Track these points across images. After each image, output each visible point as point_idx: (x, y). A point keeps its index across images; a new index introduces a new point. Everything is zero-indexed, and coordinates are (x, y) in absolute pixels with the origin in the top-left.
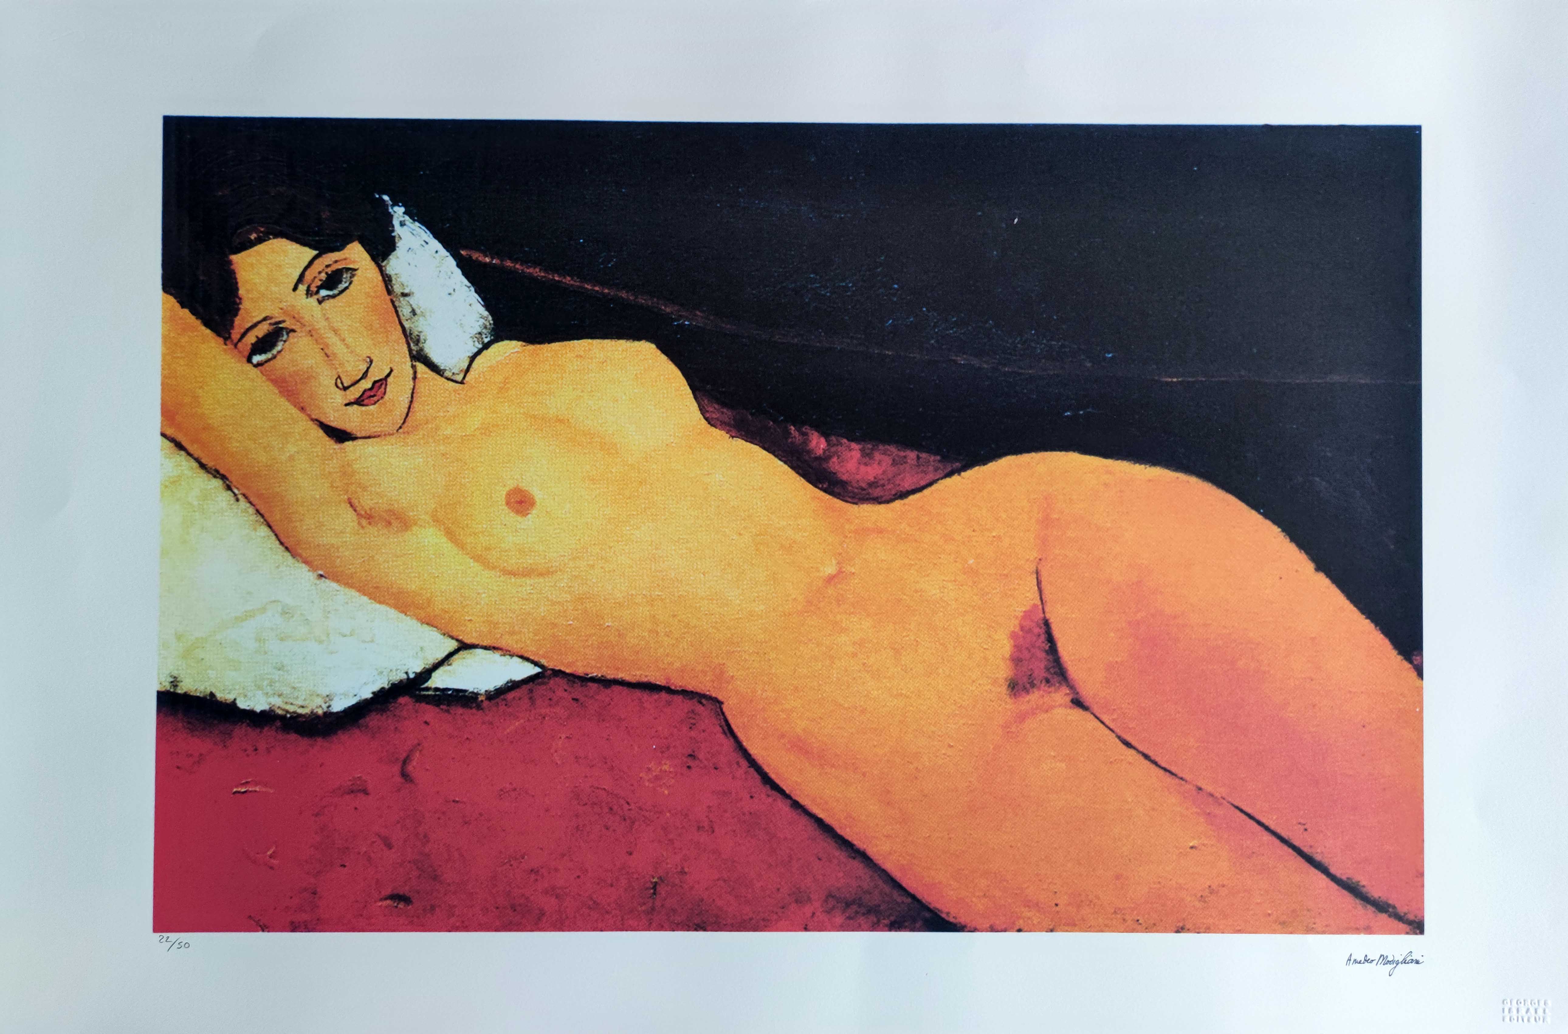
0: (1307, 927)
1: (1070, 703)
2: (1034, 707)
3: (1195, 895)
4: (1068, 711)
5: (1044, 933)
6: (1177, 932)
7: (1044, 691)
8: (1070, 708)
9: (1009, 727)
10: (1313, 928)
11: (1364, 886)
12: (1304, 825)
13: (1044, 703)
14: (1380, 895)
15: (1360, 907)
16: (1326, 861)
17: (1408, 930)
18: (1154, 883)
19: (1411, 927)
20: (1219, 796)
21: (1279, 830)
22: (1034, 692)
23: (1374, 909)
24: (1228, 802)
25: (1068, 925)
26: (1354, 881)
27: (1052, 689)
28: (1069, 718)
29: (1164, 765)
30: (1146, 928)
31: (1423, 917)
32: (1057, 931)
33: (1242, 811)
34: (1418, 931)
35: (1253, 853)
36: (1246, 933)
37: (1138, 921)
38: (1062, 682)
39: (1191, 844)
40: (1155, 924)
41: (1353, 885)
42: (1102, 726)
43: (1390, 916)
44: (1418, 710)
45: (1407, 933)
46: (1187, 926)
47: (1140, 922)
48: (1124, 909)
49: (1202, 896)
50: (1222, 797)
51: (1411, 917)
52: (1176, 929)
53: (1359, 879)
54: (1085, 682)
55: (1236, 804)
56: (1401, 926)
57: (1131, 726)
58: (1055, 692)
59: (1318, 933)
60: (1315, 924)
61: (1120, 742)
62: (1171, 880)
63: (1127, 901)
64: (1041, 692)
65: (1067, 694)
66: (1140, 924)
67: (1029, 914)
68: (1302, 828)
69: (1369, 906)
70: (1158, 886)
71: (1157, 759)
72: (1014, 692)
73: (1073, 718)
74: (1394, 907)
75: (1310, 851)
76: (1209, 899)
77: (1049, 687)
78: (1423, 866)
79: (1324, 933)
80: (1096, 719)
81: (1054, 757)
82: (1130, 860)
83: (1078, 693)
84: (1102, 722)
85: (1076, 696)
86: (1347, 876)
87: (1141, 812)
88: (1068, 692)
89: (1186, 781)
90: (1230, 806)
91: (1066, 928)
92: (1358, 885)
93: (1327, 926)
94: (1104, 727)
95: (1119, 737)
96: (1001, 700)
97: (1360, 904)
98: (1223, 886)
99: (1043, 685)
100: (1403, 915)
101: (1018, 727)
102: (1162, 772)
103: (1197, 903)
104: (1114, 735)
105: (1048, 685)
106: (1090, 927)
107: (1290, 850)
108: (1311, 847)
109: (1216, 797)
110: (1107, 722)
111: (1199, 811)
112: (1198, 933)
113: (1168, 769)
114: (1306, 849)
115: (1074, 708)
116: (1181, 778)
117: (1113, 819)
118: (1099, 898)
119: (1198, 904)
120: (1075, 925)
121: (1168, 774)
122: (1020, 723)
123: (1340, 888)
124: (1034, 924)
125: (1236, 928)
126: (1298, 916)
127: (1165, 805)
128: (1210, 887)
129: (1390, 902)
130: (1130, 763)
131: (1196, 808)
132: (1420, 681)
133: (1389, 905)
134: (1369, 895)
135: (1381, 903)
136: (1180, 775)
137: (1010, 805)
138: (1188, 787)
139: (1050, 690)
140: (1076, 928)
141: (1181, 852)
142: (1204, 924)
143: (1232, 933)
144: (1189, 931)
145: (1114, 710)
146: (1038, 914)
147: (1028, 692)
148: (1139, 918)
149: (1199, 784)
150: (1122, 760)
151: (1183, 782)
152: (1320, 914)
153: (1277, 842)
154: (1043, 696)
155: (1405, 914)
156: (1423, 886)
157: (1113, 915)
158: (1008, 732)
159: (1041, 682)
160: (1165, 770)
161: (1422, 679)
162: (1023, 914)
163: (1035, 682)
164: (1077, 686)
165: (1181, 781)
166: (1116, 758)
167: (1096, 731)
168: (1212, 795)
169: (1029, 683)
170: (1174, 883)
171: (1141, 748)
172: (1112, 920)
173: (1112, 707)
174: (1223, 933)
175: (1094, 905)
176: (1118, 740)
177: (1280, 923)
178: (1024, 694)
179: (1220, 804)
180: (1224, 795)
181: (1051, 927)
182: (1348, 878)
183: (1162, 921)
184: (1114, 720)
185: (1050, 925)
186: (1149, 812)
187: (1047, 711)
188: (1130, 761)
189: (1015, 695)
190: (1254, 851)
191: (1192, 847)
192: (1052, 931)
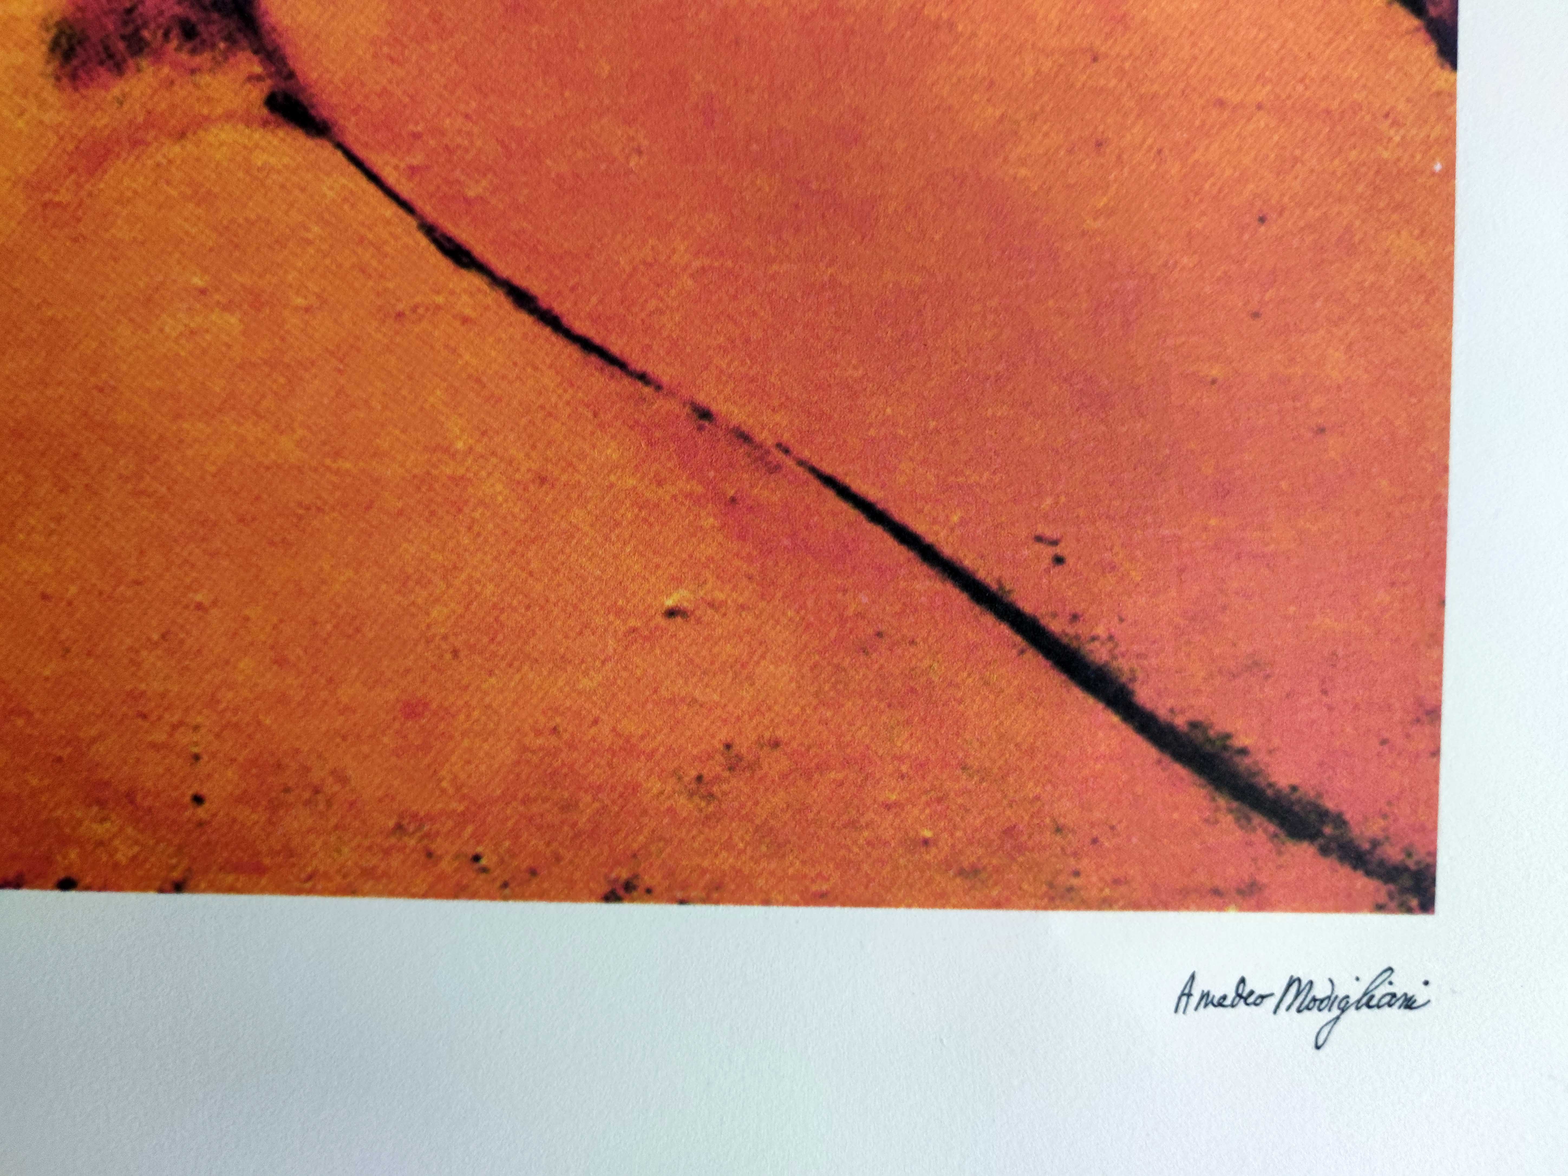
0: (1051, 885)
1: (265, 111)
2: (140, 119)
3: (679, 777)
4: (257, 136)
5: (152, 899)
6: (611, 897)
7: (174, 65)
8: (265, 124)
9: (48, 188)
10: (1071, 889)
11: (1244, 751)
12: (1055, 543)
13: (173, 106)
14: (1295, 781)
15: (1227, 820)
16: (1123, 666)
17: (1382, 898)
18: (538, 733)
19: (1392, 887)
20: (770, 442)
21: (969, 561)
22: (139, 70)
23: (1272, 828)
24: (801, 463)
25: (237, 868)
26: (1211, 733)
27: (204, 59)
28: (259, 159)
29: (581, 327)
30: (505, 885)
31: (1433, 854)
32: (195, 890)
33: (844, 493)
34: (1414, 902)
35: (879, 634)
36: (843, 905)
37: (477, 858)
38: (239, 36)
39: (670, 603)
40: (533, 872)
41: (1208, 748)
42: (371, 189)
43: (1324, 851)
44: (1438, 167)
45: (1380, 908)
46: (647, 880)
47: (484, 862)
48: (430, 818)
49: (699, 778)
50: (779, 445)
51: (1393, 853)
52: (605, 889)
53: (1229, 728)
54: (317, 36)
55: (827, 468)
56: (1361, 882)
57: (471, 193)
58: (210, 70)
59: (1086, 904)
60: (1077, 874)
61: (433, 248)
62: (596, 722)
63: (444, 791)
64: (166, 70)
65: (253, 78)
66: (484, 870)
67: (101, 830)
68: (1048, 552)
69: (1257, 819)
70: (553, 741)
71: (561, 307)
72: (68, 69)
73: (273, 160)
74: (1339, 821)
75: (1071, 630)
76: (725, 787)
77: (193, 52)
78: (1437, 687)
79: (1105, 904)
80: (352, 169)
81: (203, 292)
82: (455, 653)
83: (291, 75)
84: (374, 178)
85: (283, 85)
86: (1190, 715)
87: (499, 487)
88: (258, 69)
89: (659, 387)
90: (807, 476)
91: (230, 879)
92: (1225, 748)
93: (1117, 882)
94: (380, 194)
95: (430, 230)
96: (25, 96)
97: (1230, 811)
98: (776, 744)
99: (174, 43)
100: (1366, 846)
101: (79, 186)
102: (573, 352)
103: (682, 800)
104: (413, 223)
105: (189, 46)
106: (310, 878)
107: (1005, 629)
108: (1075, 617)
109: (760, 446)
110: (391, 177)
111: (700, 489)
112: (682, 902)
113: (598, 340)
114: (1056, 627)
115: (278, 126)
116: (643, 377)
117: (400, 513)
118: (343, 780)
119: (684, 805)
120: (259, 870)
121: (594, 359)
122: (91, 173)
123: (1167, 759)
124: (116, 866)
125: (814, 888)
126: (1021, 849)
127: (582, 467)
128: (728, 746)
129: (1329, 804)
130: (465, 320)
131: (692, 476)
132: (1446, 74)
133: (1323, 815)
134: (1261, 782)
135: (1296, 808)
136: (638, 363)
137: (43, 454)
138: (663, 405)
139: (198, 60)
140: (264, 881)
141: (634, 630)
142: (704, 871)
143: (796, 904)
144: (649, 894)
145: (416, 136)
146: (130, 830)
147: (119, 69)
148: (479, 849)
149: (701, 398)
150: (438, 307)
151: (647, 390)
152: (1095, 841)
153: (960, 599)
154: (172, 83)
155: (1375, 844)
156: (1436, 753)
157: (393, 840)
158: (45, 205)
159: (166, 35)
160: (586, 345)
161: (1454, 65)
162: (82, 829)
163: (146, 34)
164: (289, 51)
165: (640, 384)
166: (418, 299)
167: (353, 206)
168: (744, 437)
169: (123, 37)
170: (606, 730)
171: (504, 270)
172: (387, 852)
173: (411, 127)
174: (766, 902)
175: (329, 803)
176: (424, 241)
177: (961, 872)
178: (103, 74)
179: (776, 468)
180: (786, 436)
181: (176, 875)
182: (1194, 725)
183: (558, 858)
184: (413, 170)
185: (174, 868)
186: (526, 489)
187: (182, 135)
188: (468, 311)
189: (74, 77)
190: (883, 628)
191: (671, 613)
192: (178, 887)
